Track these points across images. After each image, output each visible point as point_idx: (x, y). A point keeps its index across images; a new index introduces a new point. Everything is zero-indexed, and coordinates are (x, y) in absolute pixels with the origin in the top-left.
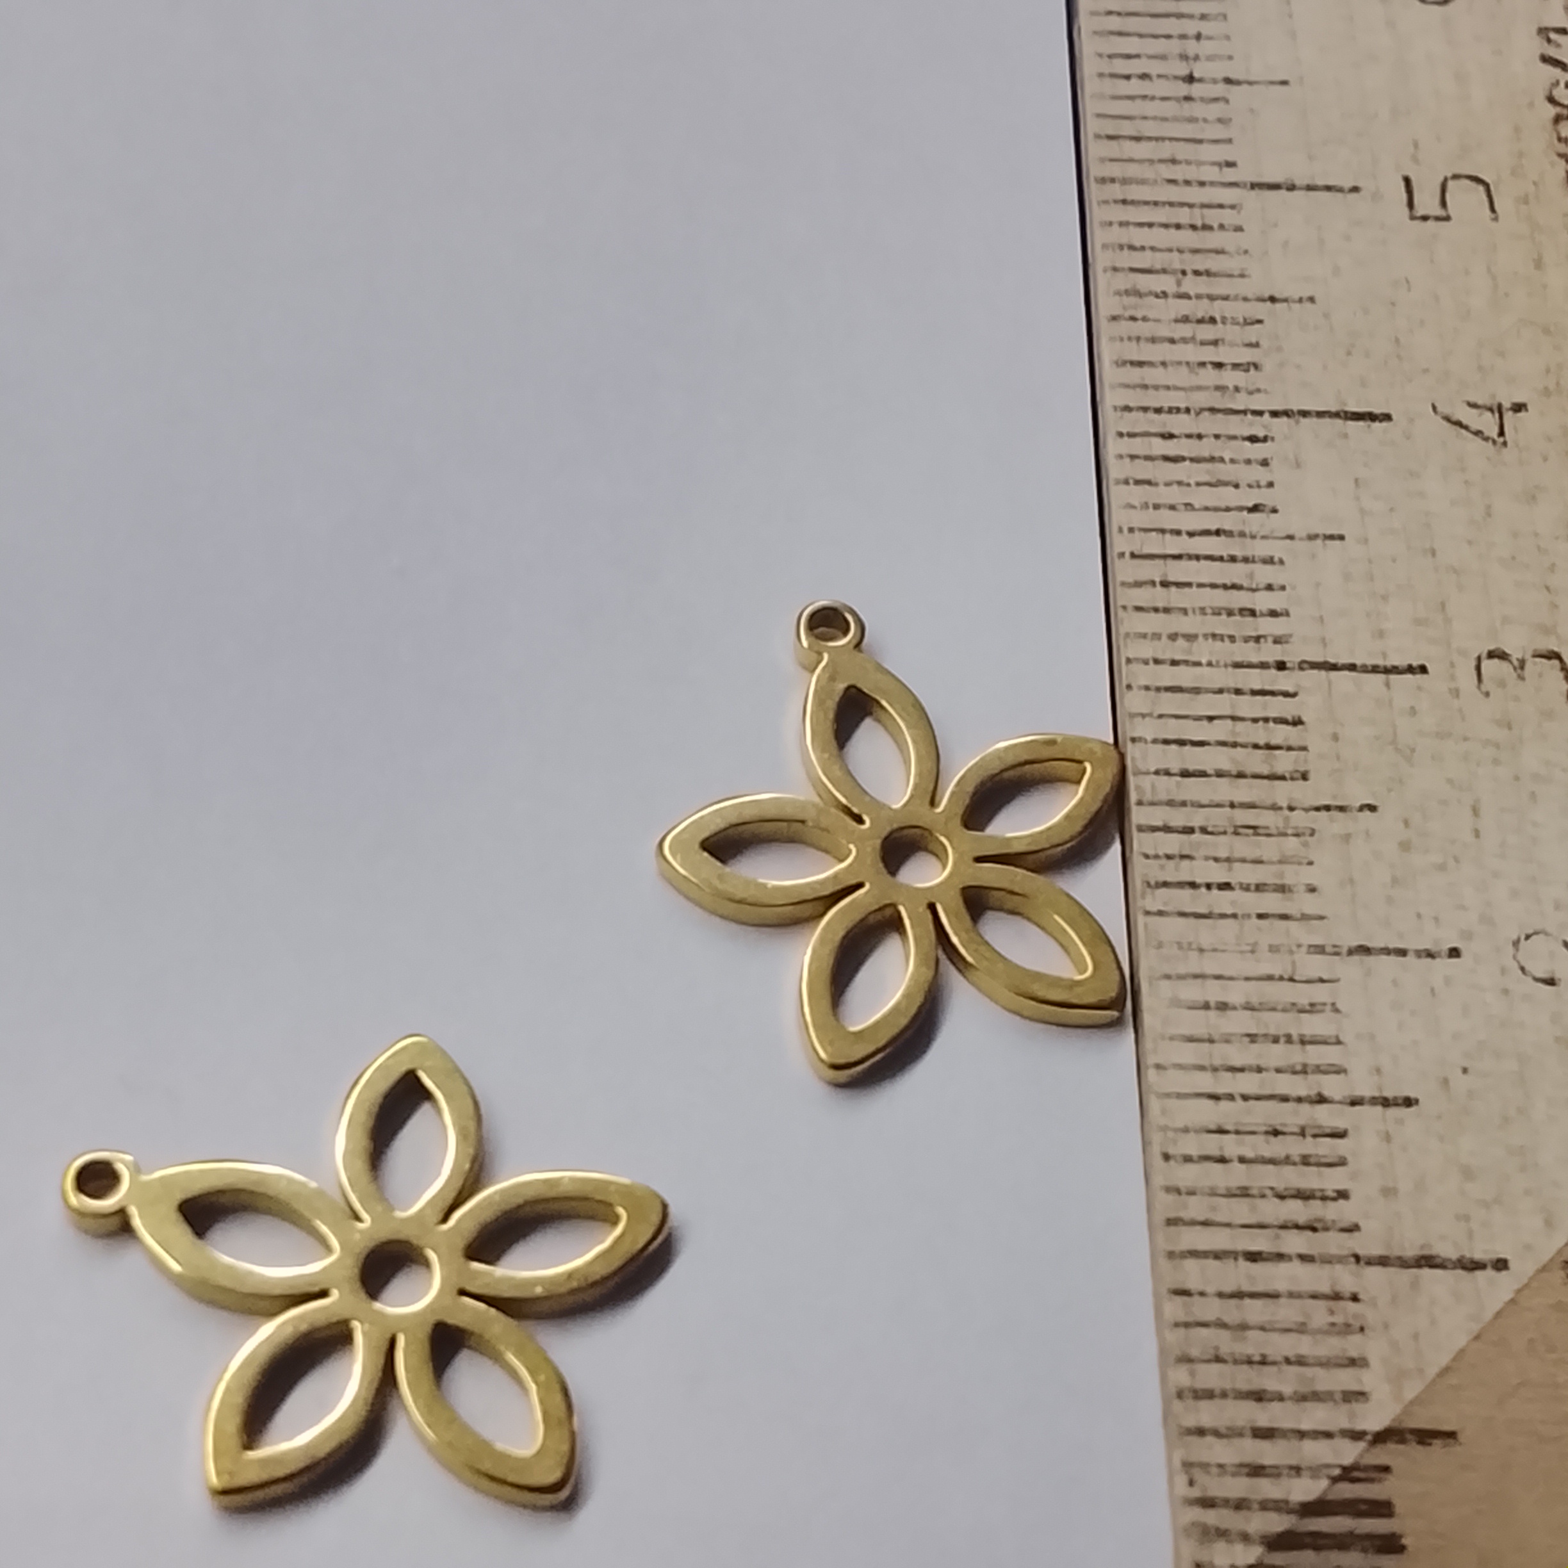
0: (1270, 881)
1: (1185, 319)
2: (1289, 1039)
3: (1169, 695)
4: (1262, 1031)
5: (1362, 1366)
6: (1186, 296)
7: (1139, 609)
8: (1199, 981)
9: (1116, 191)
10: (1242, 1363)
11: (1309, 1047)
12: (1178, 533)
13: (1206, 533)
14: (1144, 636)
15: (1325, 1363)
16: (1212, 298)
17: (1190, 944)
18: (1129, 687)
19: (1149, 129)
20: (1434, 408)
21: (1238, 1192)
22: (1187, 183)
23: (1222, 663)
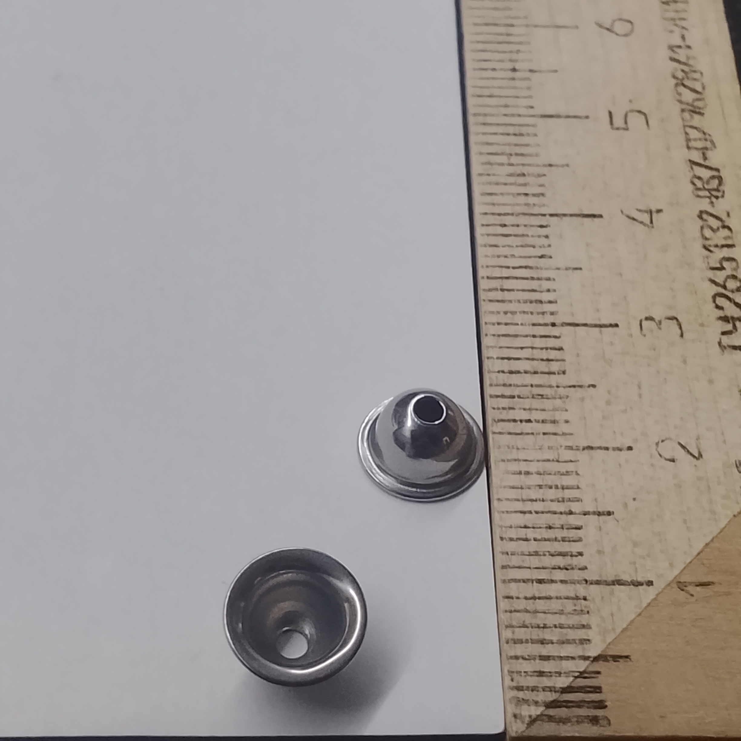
0: (548, 418)
1: (511, 175)
2: (557, 487)
3: (504, 338)
4: (545, 483)
5: (588, 628)
6: (512, 165)
7: (491, 301)
8: (517, 462)
9: (481, 119)
10: (535, 628)
11: (566, 491)
12: (508, 267)
13: (521, 267)
14: (492, 313)
15: (572, 627)
16: (523, 165)
17: (513, 446)
18: (486, 335)
19: (496, 92)
20: (622, 212)
21: (534, 554)
22: (513, 115)
23: (527, 324)
